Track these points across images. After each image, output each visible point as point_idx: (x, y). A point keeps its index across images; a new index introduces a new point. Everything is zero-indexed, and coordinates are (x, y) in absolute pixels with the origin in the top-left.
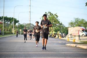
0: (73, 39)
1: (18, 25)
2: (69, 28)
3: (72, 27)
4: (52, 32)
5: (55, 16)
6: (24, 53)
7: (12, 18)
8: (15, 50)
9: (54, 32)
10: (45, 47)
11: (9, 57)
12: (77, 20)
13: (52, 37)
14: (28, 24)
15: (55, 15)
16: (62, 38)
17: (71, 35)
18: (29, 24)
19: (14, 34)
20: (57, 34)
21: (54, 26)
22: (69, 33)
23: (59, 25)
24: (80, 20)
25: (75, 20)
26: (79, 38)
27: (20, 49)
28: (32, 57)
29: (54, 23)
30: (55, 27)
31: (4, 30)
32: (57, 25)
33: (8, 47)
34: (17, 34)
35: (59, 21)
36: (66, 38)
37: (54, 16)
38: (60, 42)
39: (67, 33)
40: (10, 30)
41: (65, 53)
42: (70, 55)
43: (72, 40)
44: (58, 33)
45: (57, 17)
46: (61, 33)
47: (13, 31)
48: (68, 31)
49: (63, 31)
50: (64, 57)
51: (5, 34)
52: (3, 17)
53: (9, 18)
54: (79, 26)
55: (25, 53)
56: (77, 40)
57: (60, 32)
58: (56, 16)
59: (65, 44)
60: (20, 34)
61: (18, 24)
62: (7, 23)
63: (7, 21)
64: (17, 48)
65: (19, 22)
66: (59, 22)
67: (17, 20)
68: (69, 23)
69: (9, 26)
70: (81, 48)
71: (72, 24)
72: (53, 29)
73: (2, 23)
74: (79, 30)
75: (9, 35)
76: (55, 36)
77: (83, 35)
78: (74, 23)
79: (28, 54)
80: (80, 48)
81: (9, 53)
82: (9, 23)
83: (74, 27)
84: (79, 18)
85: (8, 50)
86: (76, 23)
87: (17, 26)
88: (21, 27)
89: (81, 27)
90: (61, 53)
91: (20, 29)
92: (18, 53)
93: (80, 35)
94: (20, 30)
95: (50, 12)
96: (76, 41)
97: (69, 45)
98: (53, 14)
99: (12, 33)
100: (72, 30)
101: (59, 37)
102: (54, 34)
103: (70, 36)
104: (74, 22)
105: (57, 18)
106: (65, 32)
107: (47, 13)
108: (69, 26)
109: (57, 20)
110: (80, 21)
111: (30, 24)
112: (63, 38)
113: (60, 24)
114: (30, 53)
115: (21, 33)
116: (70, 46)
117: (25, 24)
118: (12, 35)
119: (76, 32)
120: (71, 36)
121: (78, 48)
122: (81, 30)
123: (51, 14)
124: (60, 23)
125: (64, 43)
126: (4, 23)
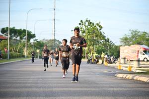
0: (129, 65)
1: (34, 43)
2: (121, 48)
3: (126, 45)
4: (93, 53)
5: (98, 27)
6: (44, 89)
7: (24, 31)
8: (29, 85)
9: (95, 54)
10: (77, 77)
11: (19, 96)
12: (135, 34)
13: (92, 63)
14: (50, 40)
15: (97, 24)
16: (109, 65)
17: (125, 59)
18: (53, 40)
19: (27, 57)
20: (100, 57)
21: (96, 44)
22: (122, 55)
23: (105, 42)
24: (139, 34)
25: (132, 34)
26: (139, 64)
27: (38, 83)
28: (59, 96)
29: (95, 38)
30: (98, 46)
31: (11, 51)
32: (101, 41)
33: (17, 80)
34: (33, 58)
35: (104, 35)
36: (116, 65)
37: (95, 26)
38: (106, 71)
39: (118, 56)
40: (21, 51)
41: (115, 89)
42: (123, 94)
43: (127, 67)
44: (102, 56)
45: (101, 28)
46: (108, 56)
47: (26, 53)
48: (119, 52)
49: (110, 52)
50: (113, 96)
51: (12, 57)
52: (7, 28)
53: (19, 30)
54: (139, 43)
55: (46, 90)
56: (135, 67)
57: (106, 54)
58: (100, 26)
59: (114, 74)
60: (37, 57)
61: (34, 40)
62: (15, 39)
63: (14, 35)
64: (33, 81)
65: (35, 37)
66: (104, 37)
67: (32, 33)
68: (121, 39)
69: (18, 44)
70: (143, 81)
71: (126, 41)
72: (93, 49)
73: (7, 39)
74: (138, 51)
75: (19, 60)
76: (98, 61)
77: (146, 60)
78: (130, 38)
79: (52, 92)
80: (140, 81)
81: (19, 90)
82: (18, 38)
83: (129, 46)
84: (138, 31)
85: (17, 85)
86: (133, 38)
87: (32, 44)
88: (40, 45)
89: (141, 46)
90: (107, 89)
91: (37, 48)
92: (35, 89)
93: (140, 60)
94: (38, 51)
95: (88, 20)
96: (133, 70)
97: (120, 76)
98: (93, 24)
99: (24, 56)
100: (126, 51)
101: (104, 63)
102: (95, 58)
103: (122, 61)
104: (130, 36)
105: (101, 31)
106: (115, 54)
107: (84, 22)
108: (122, 44)
109: (101, 34)
110: (140, 36)
111: (55, 40)
112: (111, 65)
113: (106, 40)
114: (54, 90)
115: (39, 55)
116: (123, 78)
117: (47, 40)
118: (24, 59)
119: (133, 54)
120: (125, 61)
121: (137, 80)
122: (142, 50)
123: (90, 23)
124: (106, 38)
125: (113, 72)
126: (11, 38)
